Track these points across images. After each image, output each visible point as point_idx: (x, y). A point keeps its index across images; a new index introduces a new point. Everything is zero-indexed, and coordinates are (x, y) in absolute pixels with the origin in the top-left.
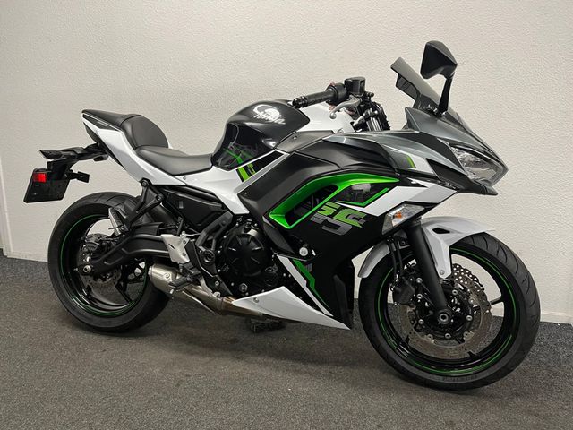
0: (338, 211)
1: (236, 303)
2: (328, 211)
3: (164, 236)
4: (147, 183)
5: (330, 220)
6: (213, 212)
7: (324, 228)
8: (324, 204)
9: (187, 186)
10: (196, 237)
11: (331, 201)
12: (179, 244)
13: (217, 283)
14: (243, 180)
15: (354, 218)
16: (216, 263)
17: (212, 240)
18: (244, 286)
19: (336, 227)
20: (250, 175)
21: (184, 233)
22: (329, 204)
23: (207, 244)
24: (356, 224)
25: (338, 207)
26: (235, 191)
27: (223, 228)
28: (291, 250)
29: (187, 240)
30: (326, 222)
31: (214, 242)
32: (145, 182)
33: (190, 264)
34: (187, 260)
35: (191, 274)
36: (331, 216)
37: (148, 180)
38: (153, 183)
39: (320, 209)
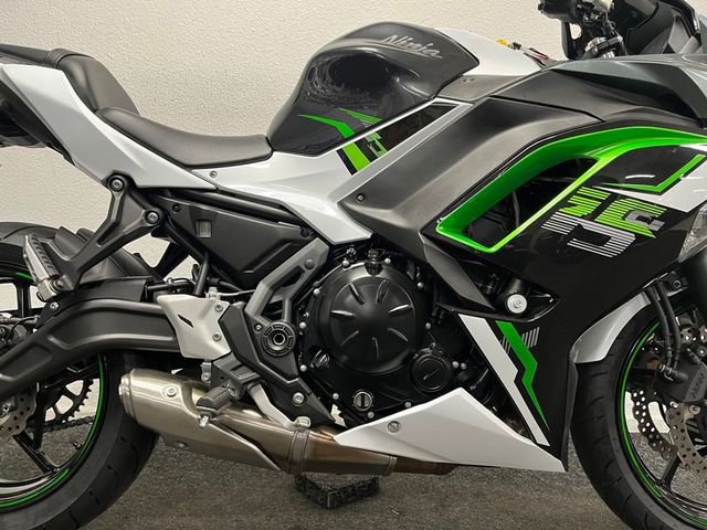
0: (604, 205)
1: (344, 438)
2: (582, 207)
3: (167, 300)
4: (123, 184)
5: (588, 225)
6: (284, 242)
7: (574, 243)
8: (574, 193)
9: (217, 190)
10: (246, 298)
11: (588, 184)
12: (204, 314)
13: (298, 397)
14: (352, 170)
15: (640, 218)
16: (296, 351)
17: (280, 304)
18: (363, 399)
19: (600, 240)
20: (372, 157)
21: (213, 291)
22: (584, 191)
23: (271, 311)
24: (645, 230)
25: (604, 196)
26: (331, 197)
27: (308, 274)
28: (484, 302)
29: (226, 304)
31: (287, 305)
32: (118, 183)
33: (232, 357)
34: (224, 350)
35: (235, 382)
36: (592, 217)
37: (129, 179)
38: (140, 182)
39: (564, 203)
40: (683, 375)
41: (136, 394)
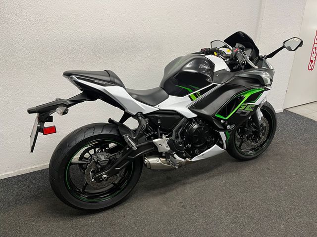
0: (246, 106)
1: (193, 160)
2: (243, 107)
3: (155, 141)
4: (141, 115)
5: (243, 111)
6: (176, 120)
7: (241, 115)
9: (160, 110)
11: (244, 103)
12: (164, 142)
13: (184, 154)
14: (192, 100)
17: (178, 134)
18: (197, 151)
19: (245, 113)
20: (197, 97)
21: (164, 136)
22: (243, 104)
23: (177, 137)
24: (252, 110)
26: (186, 107)
28: (222, 128)
29: (168, 139)
30: (242, 113)
32: (139, 115)
34: (169, 149)
36: (244, 109)
37: (141, 113)
38: (144, 113)
39: (240, 107)
40: (248, 130)
41: (151, 163)
